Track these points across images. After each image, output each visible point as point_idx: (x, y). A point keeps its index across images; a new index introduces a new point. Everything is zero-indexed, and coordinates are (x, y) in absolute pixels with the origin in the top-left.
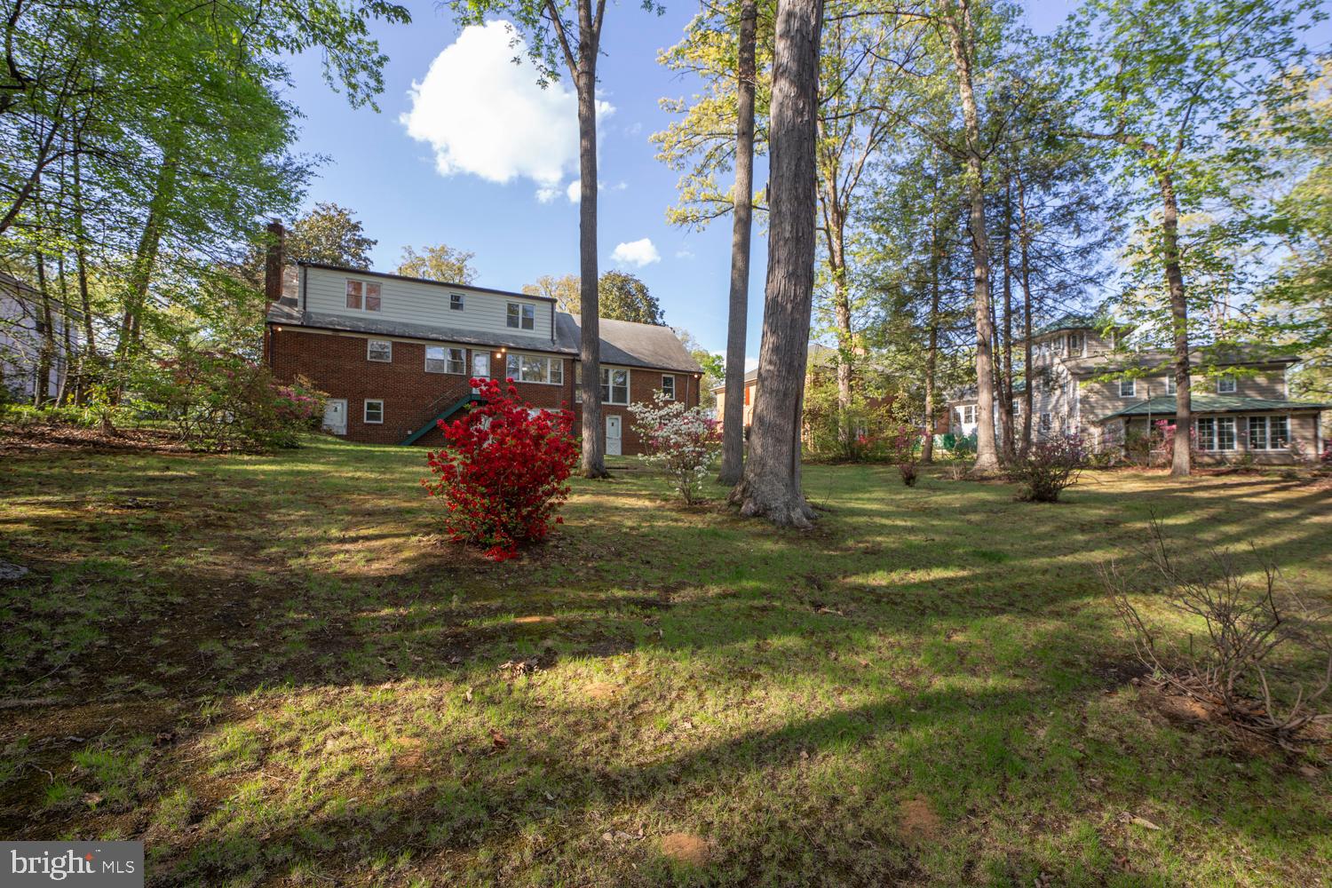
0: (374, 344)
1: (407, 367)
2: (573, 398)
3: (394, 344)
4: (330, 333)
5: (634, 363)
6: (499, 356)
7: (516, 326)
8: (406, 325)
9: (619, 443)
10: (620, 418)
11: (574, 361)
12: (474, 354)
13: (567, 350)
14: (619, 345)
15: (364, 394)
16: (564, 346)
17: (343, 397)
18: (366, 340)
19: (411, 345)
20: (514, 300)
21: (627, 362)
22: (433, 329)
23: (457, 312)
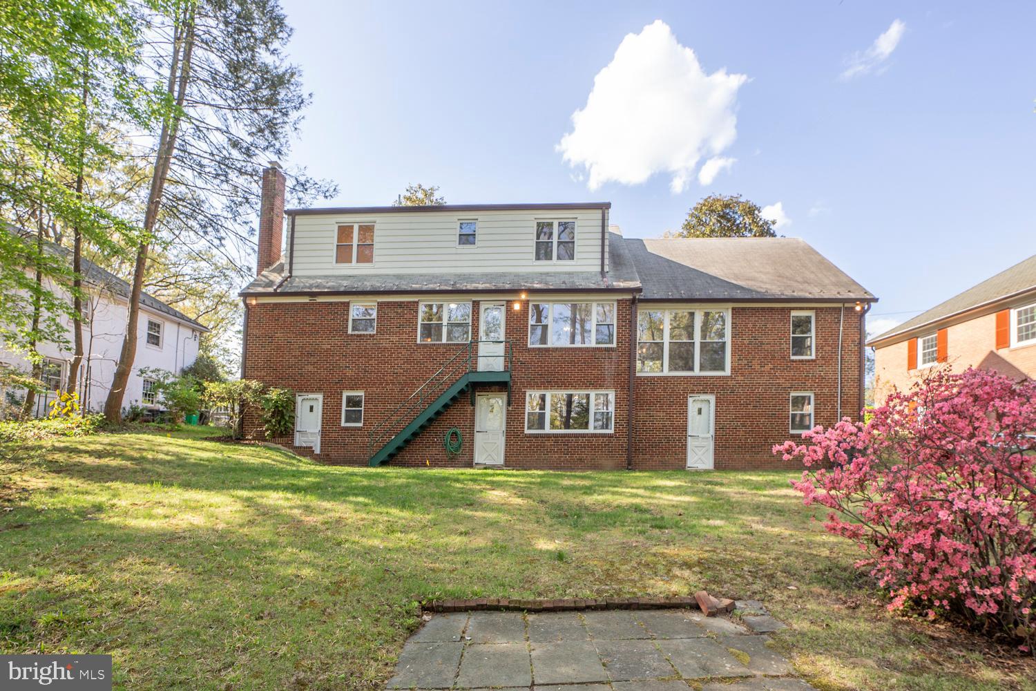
0: (357, 309)
1: (395, 338)
2: (631, 368)
3: (380, 305)
4: (306, 300)
5: (739, 294)
6: (517, 307)
7: (548, 256)
8: (399, 277)
9: (711, 445)
10: (712, 398)
11: (633, 301)
12: (482, 307)
13: (622, 285)
14: (713, 271)
15: (343, 384)
16: (618, 279)
17: (319, 390)
18: (347, 305)
19: (400, 304)
20: (546, 216)
21: (726, 295)
22: (433, 278)
23: (467, 248)
